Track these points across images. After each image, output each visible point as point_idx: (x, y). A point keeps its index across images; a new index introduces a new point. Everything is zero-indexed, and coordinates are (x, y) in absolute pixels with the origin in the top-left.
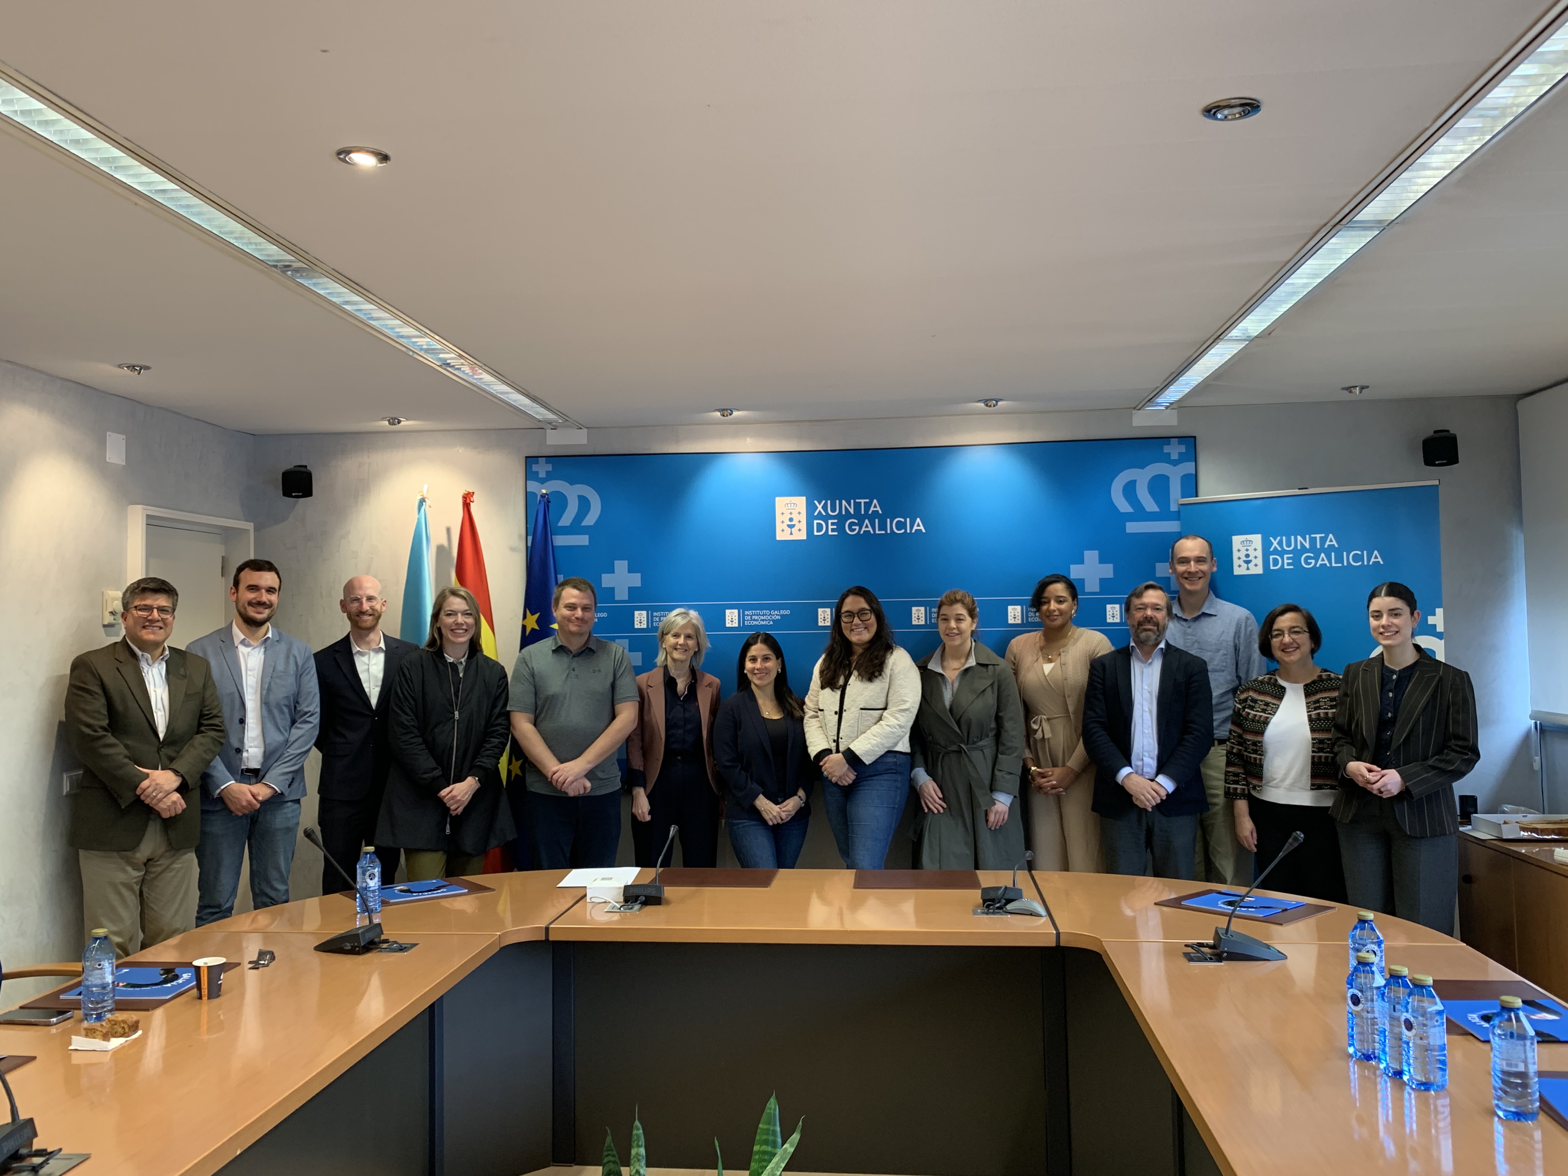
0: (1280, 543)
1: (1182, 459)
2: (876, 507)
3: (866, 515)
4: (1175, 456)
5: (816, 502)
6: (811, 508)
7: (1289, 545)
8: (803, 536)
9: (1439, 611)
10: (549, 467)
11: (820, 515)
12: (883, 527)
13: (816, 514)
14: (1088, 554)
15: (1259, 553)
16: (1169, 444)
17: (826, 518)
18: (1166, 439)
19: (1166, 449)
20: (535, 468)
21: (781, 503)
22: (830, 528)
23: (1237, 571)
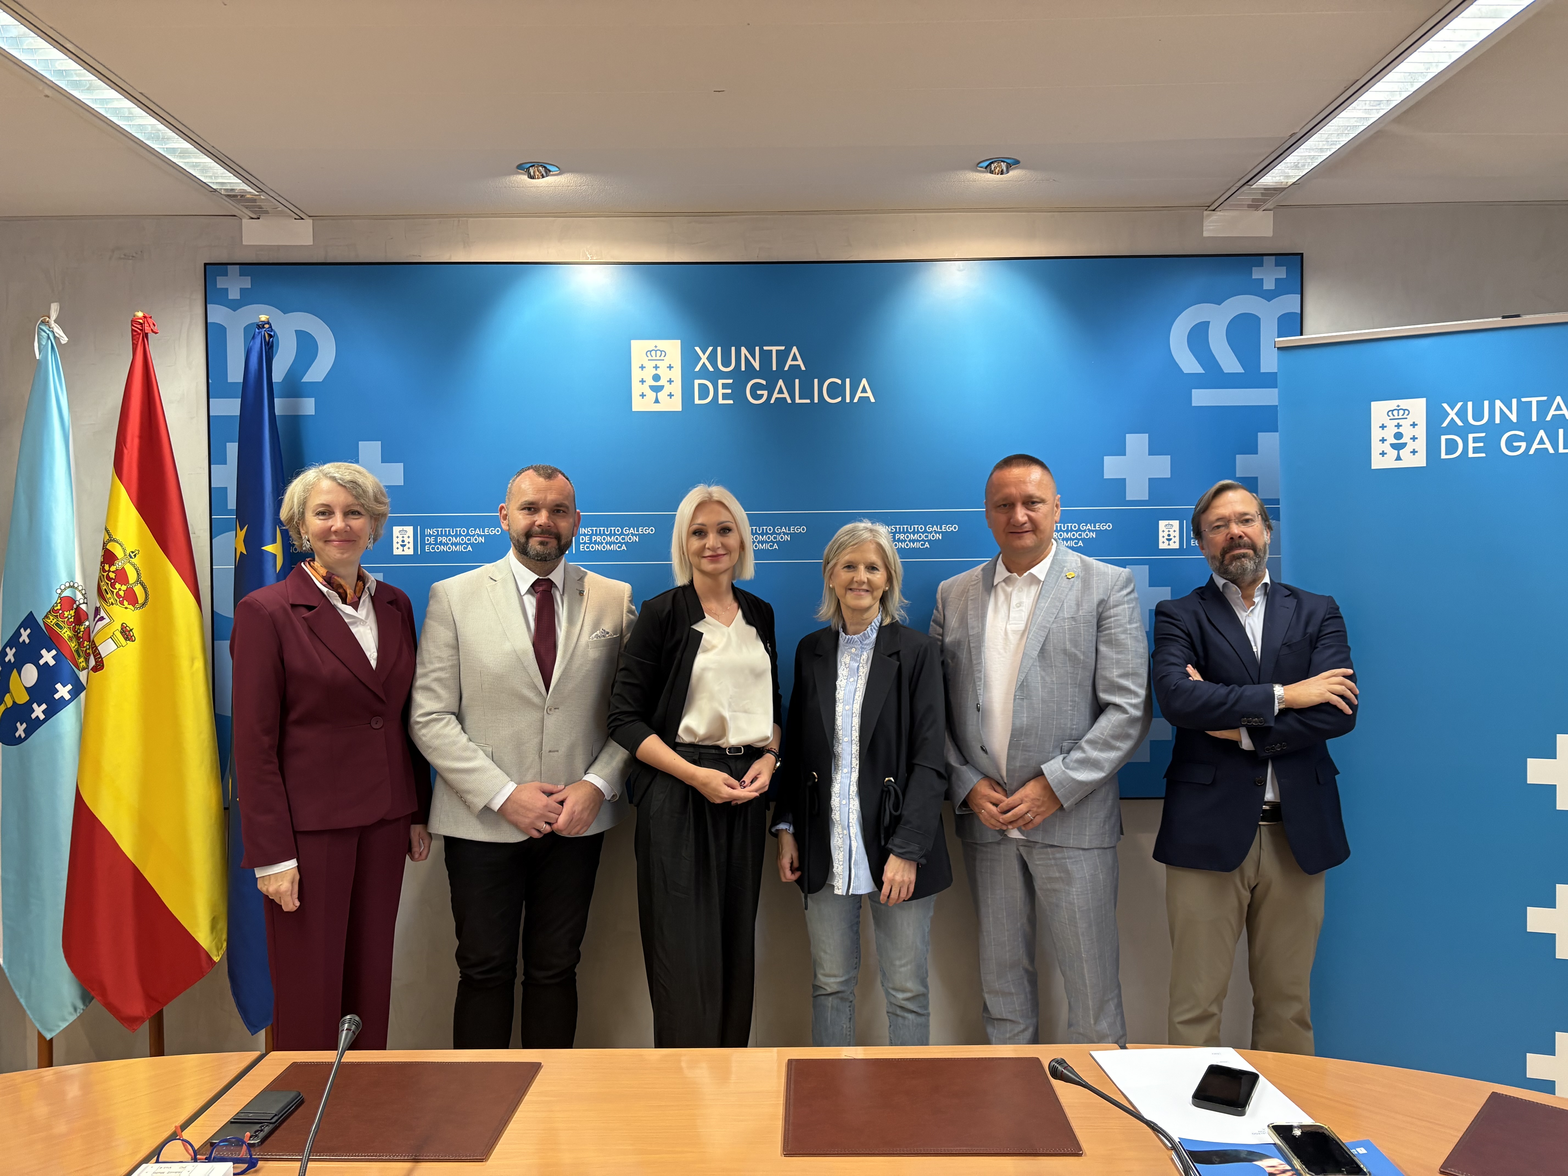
0: (1462, 414)
1: (1281, 289)
2: (796, 359)
3: (780, 373)
4: (1269, 285)
5: (697, 349)
6: (689, 359)
7: (1478, 416)
8: (676, 405)
10: (247, 283)
11: (704, 371)
12: (807, 392)
13: (697, 369)
14: (1132, 440)
15: (1421, 431)
16: (1261, 265)
17: (715, 376)
18: (1256, 258)
19: (1257, 274)
20: (221, 283)
21: (639, 348)
22: (721, 392)
23: (1378, 463)
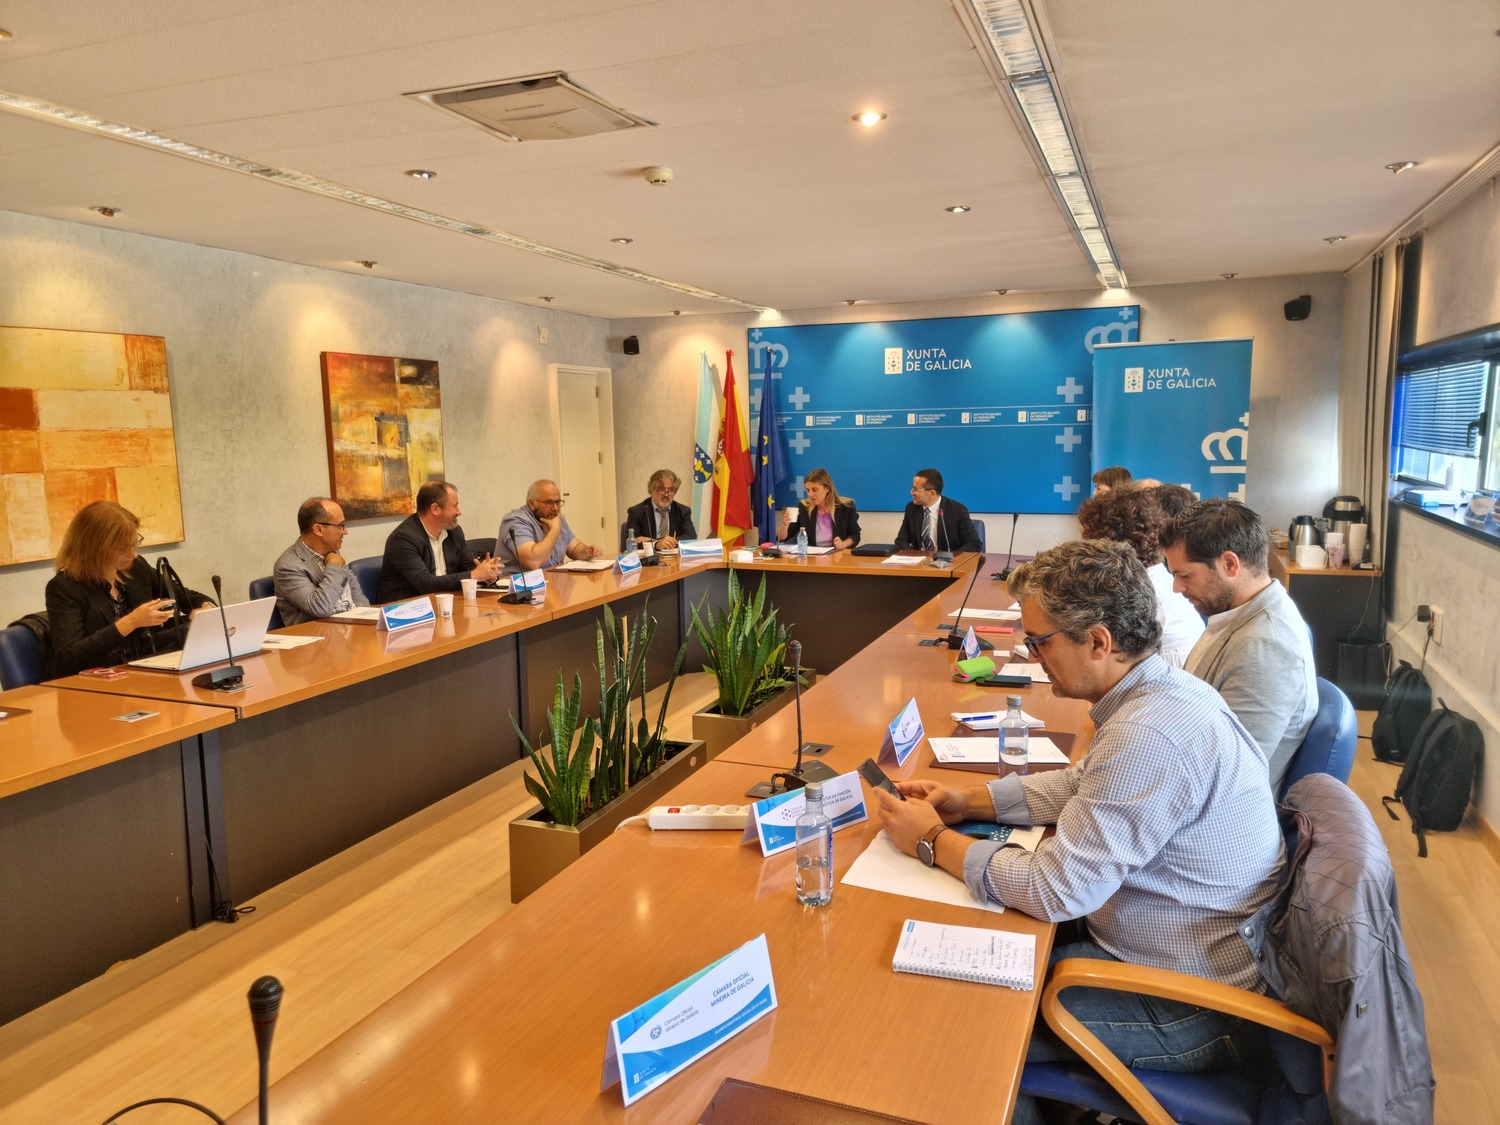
0: (1155, 373)
1: (1132, 320)
2: (943, 353)
3: (937, 358)
4: (1126, 318)
5: (909, 351)
6: (905, 355)
7: (1160, 374)
8: (900, 371)
9: (1247, 415)
10: (759, 335)
11: (910, 359)
12: (946, 365)
13: (908, 358)
14: (1069, 380)
15: (1141, 379)
16: (1122, 312)
17: (914, 361)
18: (1121, 308)
19: (1120, 315)
20: (752, 336)
21: (888, 351)
22: (916, 367)
23: (1127, 390)
